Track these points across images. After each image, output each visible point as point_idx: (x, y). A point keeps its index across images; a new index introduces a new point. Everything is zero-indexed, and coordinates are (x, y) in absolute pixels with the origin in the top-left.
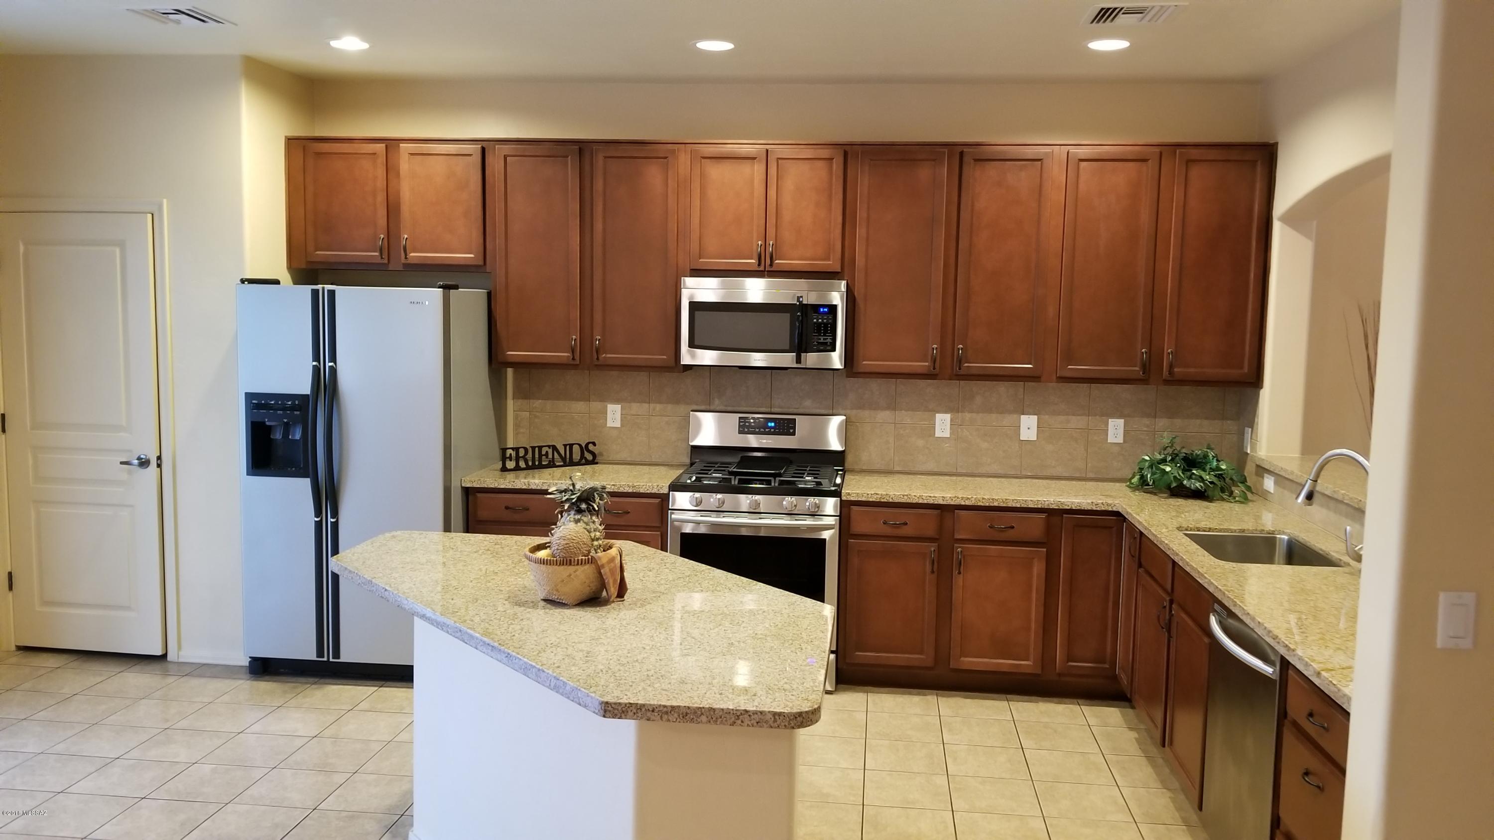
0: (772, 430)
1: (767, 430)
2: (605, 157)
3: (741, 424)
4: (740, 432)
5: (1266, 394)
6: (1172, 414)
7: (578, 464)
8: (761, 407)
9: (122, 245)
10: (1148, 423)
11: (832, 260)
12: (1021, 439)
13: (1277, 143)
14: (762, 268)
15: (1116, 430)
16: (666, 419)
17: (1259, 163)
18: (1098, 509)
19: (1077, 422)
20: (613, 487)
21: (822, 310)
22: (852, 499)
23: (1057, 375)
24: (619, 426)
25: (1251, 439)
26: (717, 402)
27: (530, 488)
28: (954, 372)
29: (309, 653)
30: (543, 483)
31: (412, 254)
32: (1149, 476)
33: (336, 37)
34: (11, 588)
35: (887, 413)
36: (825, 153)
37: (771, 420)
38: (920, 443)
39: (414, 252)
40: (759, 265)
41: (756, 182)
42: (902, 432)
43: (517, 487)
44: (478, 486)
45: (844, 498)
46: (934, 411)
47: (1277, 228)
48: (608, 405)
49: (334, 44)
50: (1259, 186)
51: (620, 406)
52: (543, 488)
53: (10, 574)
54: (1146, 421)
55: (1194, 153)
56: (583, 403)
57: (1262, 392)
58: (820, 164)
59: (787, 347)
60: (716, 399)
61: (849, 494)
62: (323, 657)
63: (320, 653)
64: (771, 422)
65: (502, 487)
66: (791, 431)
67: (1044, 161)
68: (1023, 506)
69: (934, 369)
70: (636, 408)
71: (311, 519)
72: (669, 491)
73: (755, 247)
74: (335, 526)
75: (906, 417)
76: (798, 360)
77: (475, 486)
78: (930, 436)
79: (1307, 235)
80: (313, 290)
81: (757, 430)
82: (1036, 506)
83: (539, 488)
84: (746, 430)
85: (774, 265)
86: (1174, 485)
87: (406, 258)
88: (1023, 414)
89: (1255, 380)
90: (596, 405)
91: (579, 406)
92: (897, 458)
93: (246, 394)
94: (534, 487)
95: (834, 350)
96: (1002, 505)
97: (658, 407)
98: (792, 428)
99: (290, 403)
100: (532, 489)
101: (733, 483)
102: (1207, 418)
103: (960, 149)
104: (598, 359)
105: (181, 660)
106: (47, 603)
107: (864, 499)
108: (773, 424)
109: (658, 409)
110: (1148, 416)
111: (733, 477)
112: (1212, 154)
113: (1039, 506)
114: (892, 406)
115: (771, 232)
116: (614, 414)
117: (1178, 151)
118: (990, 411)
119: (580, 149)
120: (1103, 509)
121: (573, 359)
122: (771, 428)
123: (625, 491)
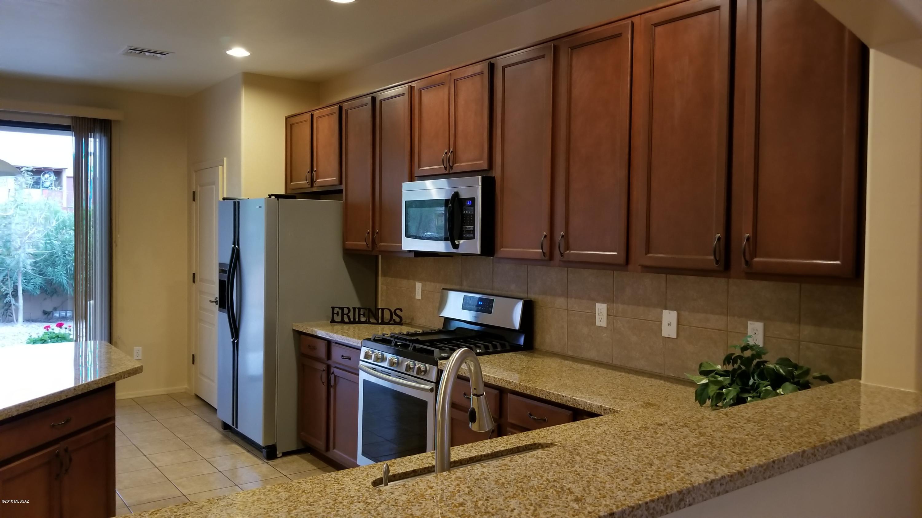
0: (480, 308)
1: (477, 308)
2: (381, 101)
4: (463, 308)
7: (388, 324)
8: (488, 289)
9: (215, 184)
10: (791, 329)
11: (483, 158)
12: (663, 335)
14: (447, 172)
21: (468, 203)
24: (421, 299)
31: (317, 180)
33: (229, 49)
34: (193, 363)
35: (562, 299)
38: (585, 330)
40: (445, 169)
41: (445, 102)
42: (572, 318)
46: (595, 300)
48: (416, 283)
51: (421, 283)
53: (193, 356)
56: (406, 280)
58: (477, 79)
62: (234, 426)
63: (233, 423)
66: (490, 309)
67: (623, 35)
68: (547, 398)
69: (544, 255)
70: (428, 286)
72: (361, 346)
74: (237, 345)
75: (575, 305)
76: (453, 247)
77: (303, 331)
78: (592, 324)
80: (234, 202)
84: (466, 306)
85: (453, 168)
88: (666, 309)
90: (411, 282)
91: (405, 283)
92: (569, 343)
95: (474, 237)
97: (438, 285)
104: (378, 246)
114: (566, 293)
115: (452, 141)
116: (418, 290)
118: (638, 303)
119: (372, 98)
121: (368, 247)
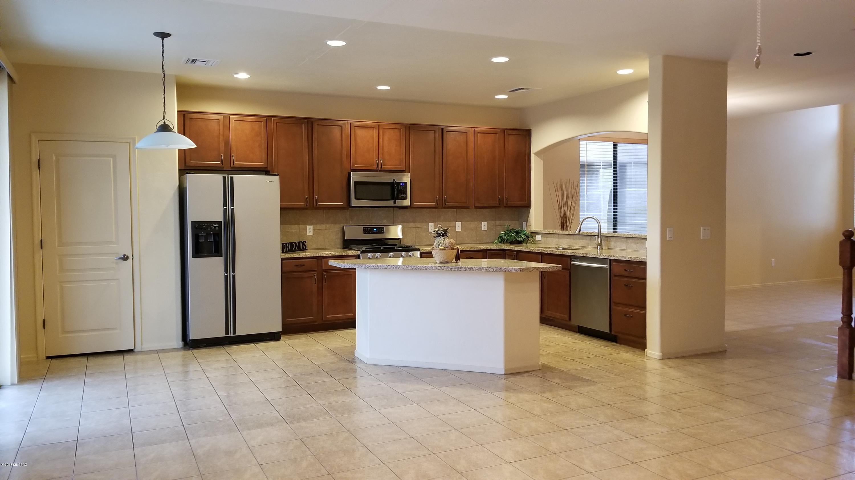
0: (376, 232)
1: (374, 232)
2: (318, 125)
3: (364, 230)
4: (364, 233)
5: (533, 210)
6: (500, 219)
8: (368, 224)
9: (114, 157)
10: (493, 223)
11: (402, 165)
12: (457, 231)
13: (531, 129)
14: (378, 169)
15: (484, 226)
16: (331, 230)
17: (527, 135)
18: (498, 248)
19: (473, 224)
20: (339, 254)
21: (402, 184)
22: (424, 251)
23: (474, 206)
24: (312, 234)
25: (527, 225)
26: (351, 222)
27: (306, 256)
28: (444, 206)
29: (222, 334)
30: (312, 254)
31: (236, 163)
32: (505, 238)
33: (237, 73)
34: (44, 327)
35: (413, 223)
36: (399, 127)
37: (375, 228)
38: (424, 234)
39: (236, 162)
40: (377, 168)
41: (375, 138)
42: (418, 231)
43: (301, 257)
44: (285, 257)
45: (421, 251)
46: (428, 222)
47: (533, 157)
48: (308, 226)
49: (236, 76)
50: (527, 143)
51: (312, 226)
52: (312, 256)
53: (44, 320)
54: (493, 222)
55: (510, 132)
56: (296, 225)
57: (531, 209)
58: (396, 130)
59: (390, 198)
60: (350, 221)
61: (423, 250)
62: (228, 334)
63: (227, 333)
64: (375, 229)
65: (295, 257)
66: (383, 232)
67: (468, 133)
69: (437, 205)
70: (319, 226)
71: (223, 274)
72: (360, 253)
73: (375, 161)
74: (234, 277)
75: (419, 225)
76: (395, 203)
77: (284, 257)
78: (427, 231)
79: (541, 159)
80: (223, 177)
81: (370, 232)
82: (480, 249)
83: (310, 256)
84: (366, 232)
85: (382, 168)
86: (514, 240)
87: (233, 164)
88: (457, 222)
89: (529, 206)
90: (302, 226)
91: (295, 227)
92: (416, 241)
93: (192, 222)
94: (308, 256)
95: (406, 199)
96: (471, 249)
97: (328, 226)
98: (383, 231)
99: (206, 225)
100: (307, 257)
101: (382, 249)
102: (510, 220)
103: (442, 127)
104: (317, 205)
105: (143, 350)
106: (64, 332)
107: (428, 251)
108: (376, 230)
109: (327, 227)
110: (493, 220)
111: (381, 247)
112: (515, 132)
113: (481, 249)
114: (414, 221)
115: (381, 155)
116: (310, 230)
117: (505, 131)
118: (446, 221)
119: (307, 121)
120: (499, 248)
121: (307, 205)
122: (375, 231)
123: (344, 255)
